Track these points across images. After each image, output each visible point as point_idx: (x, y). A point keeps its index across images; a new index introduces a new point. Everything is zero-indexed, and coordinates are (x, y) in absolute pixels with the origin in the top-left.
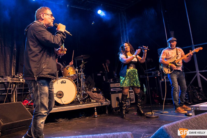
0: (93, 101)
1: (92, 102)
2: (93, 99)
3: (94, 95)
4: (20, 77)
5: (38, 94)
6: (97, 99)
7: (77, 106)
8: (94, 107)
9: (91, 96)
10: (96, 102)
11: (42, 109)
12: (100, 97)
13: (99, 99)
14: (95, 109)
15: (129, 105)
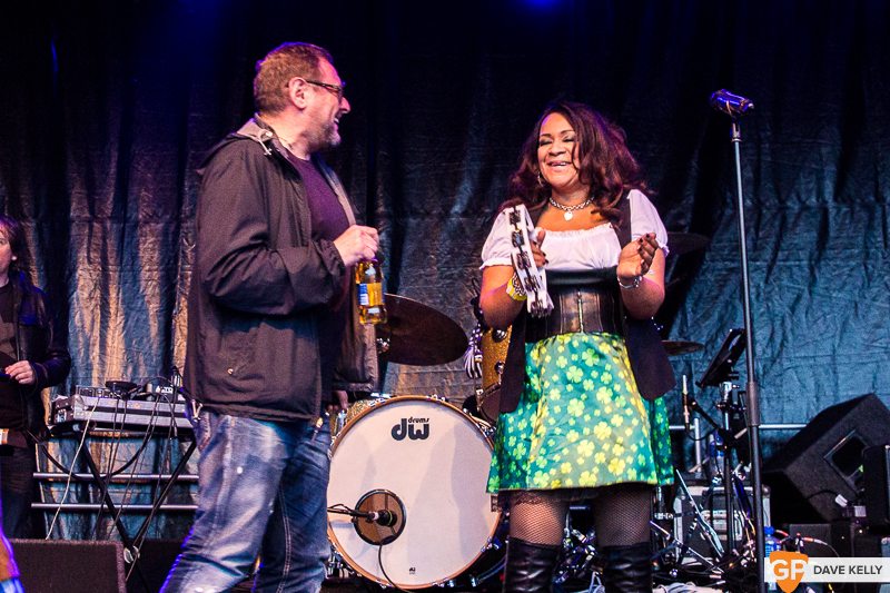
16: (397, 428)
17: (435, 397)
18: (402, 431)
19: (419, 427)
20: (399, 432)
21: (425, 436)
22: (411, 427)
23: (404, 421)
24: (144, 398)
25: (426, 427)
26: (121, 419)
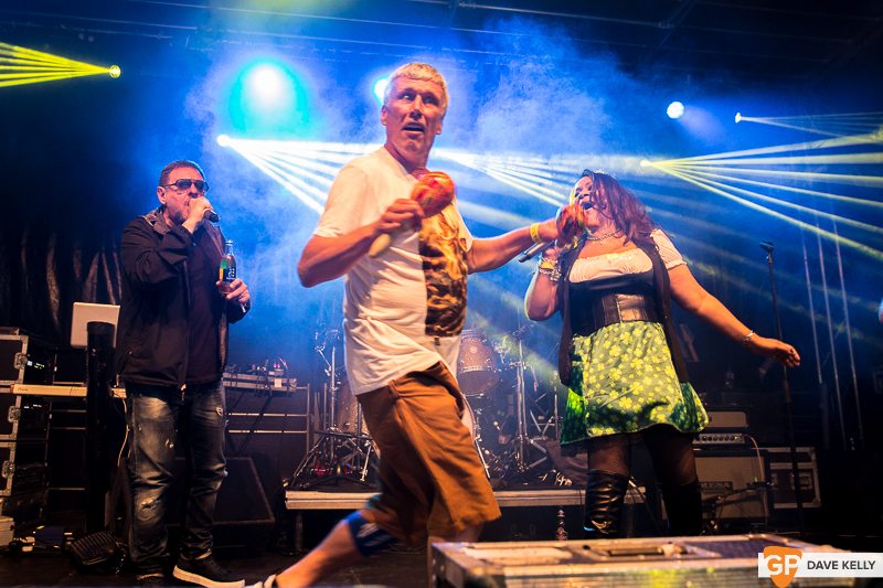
0: (563, 479)
1: (559, 483)
2: (562, 474)
4: (271, 373)
6: (578, 474)
8: (556, 508)
9: (556, 460)
10: (573, 484)
11: (145, 467)
14: (561, 513)
15: (759, 514)
24: (250, 374)
26: (234, 384)
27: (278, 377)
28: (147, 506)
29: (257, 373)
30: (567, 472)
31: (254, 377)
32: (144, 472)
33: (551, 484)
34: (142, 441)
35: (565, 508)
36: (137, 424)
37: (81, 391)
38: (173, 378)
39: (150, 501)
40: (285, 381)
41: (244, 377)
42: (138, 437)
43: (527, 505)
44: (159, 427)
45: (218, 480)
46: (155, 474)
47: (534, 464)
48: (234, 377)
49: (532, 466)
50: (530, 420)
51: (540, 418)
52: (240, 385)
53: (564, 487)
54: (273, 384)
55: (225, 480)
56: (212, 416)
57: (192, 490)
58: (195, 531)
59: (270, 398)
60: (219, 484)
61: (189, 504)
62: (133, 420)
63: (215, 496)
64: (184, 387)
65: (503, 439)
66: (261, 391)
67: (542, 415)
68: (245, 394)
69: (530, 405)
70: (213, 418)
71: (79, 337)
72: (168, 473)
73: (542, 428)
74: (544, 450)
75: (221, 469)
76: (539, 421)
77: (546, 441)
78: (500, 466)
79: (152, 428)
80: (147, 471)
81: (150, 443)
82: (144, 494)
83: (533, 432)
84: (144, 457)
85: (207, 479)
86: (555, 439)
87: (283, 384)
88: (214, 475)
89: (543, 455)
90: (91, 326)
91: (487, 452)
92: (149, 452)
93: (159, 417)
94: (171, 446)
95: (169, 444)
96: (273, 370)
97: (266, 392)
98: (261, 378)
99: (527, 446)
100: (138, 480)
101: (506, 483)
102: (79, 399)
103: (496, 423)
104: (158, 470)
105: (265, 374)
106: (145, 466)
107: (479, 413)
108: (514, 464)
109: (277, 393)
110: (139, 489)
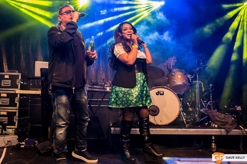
0: (214, 125)
1: (212, 126)
2: (214, 123)
3: (217, 116)
4: (106, 85)
5: (55, 104)
6: (220, 123)
7: (179, 130)
8: (212, 136)
9: (211, 118)
10: (218, 127)
12: (226, 121)
13: (225, 123)
14: (213, 138)
16: (157, 93)
17: (165, 87)
18: (158, 93)
19: (162, 93)
20: (158, 94)
21: (163, 94)
22: (160, 93)
23: (158, 91)
24: (98, 85)
25: (163, 93)
26: (92, 89)
27: (108, 87)
28: (61, 134)
29: (101, 85)
30: (216, 122)
31: (99, 87)
32: (59, 122)
33: (209, 127)
34: (59, 111)
35: (215, 136)
36: (57, 105)
37: (39, 92)
38: (70, 84)
39: (62, 132)
40: (111, 88)
41: (96, 87)
42: (57, 110)
43: (200, 134)
44: (65, 105)
45: (87, 122)
46: (64, 123)
47: (203, 119)
48: (92, 87)
49: (202, 119)
50: (201, 103)
51: (205, 101)
52: (95, 90)
53: (214, 128)
54: (106, 89)
55: (89, 122)
56: (83, 100)
57: (78, 127)
58: (81, 141)
59: (105, 94)
60: (87, 123)
61: (77, 132)
62: (56, 103)
63: (86, 128)
64: (74, 88)
65: (191, 109)
66: (102, 91)
67: (205, 100)
68: (97, 93)
69: (201, 97)
70: (84, 101)
71: (38, 74)
72: (69, 122)
73: (206, 105)
74: (207, 114)
75: (87, 119)
76: (204, 103)
77: (207, 110)
78: (190, 120)
79: (63, 106)
80: (61, 122)
81: (62, 111)
82: (59, 130)
83: (202, 107)
84: (60, 116)
85: (83, 122)
86: (211, 110)
87: (110, 89)
88: (85, 121)
89: (206, 116)
90: (42, 69)
91: (185, 114)
92: (62, 115)
93: (66, 102)
94: (69, 112)
95: (68, 112)
96: (106, 84)
97: (104, 92)
98: (102, 87)
99: (200, 112)
100: (57, 125)
101: (192, 126)
102: (38, 95)
103: (188, 104)
104: (65, 121)
105: (104, 86)
106: (60, 120)
107: (181, 100)
108: (195, 119)
109: (107, 92)
110: (58, 128)
